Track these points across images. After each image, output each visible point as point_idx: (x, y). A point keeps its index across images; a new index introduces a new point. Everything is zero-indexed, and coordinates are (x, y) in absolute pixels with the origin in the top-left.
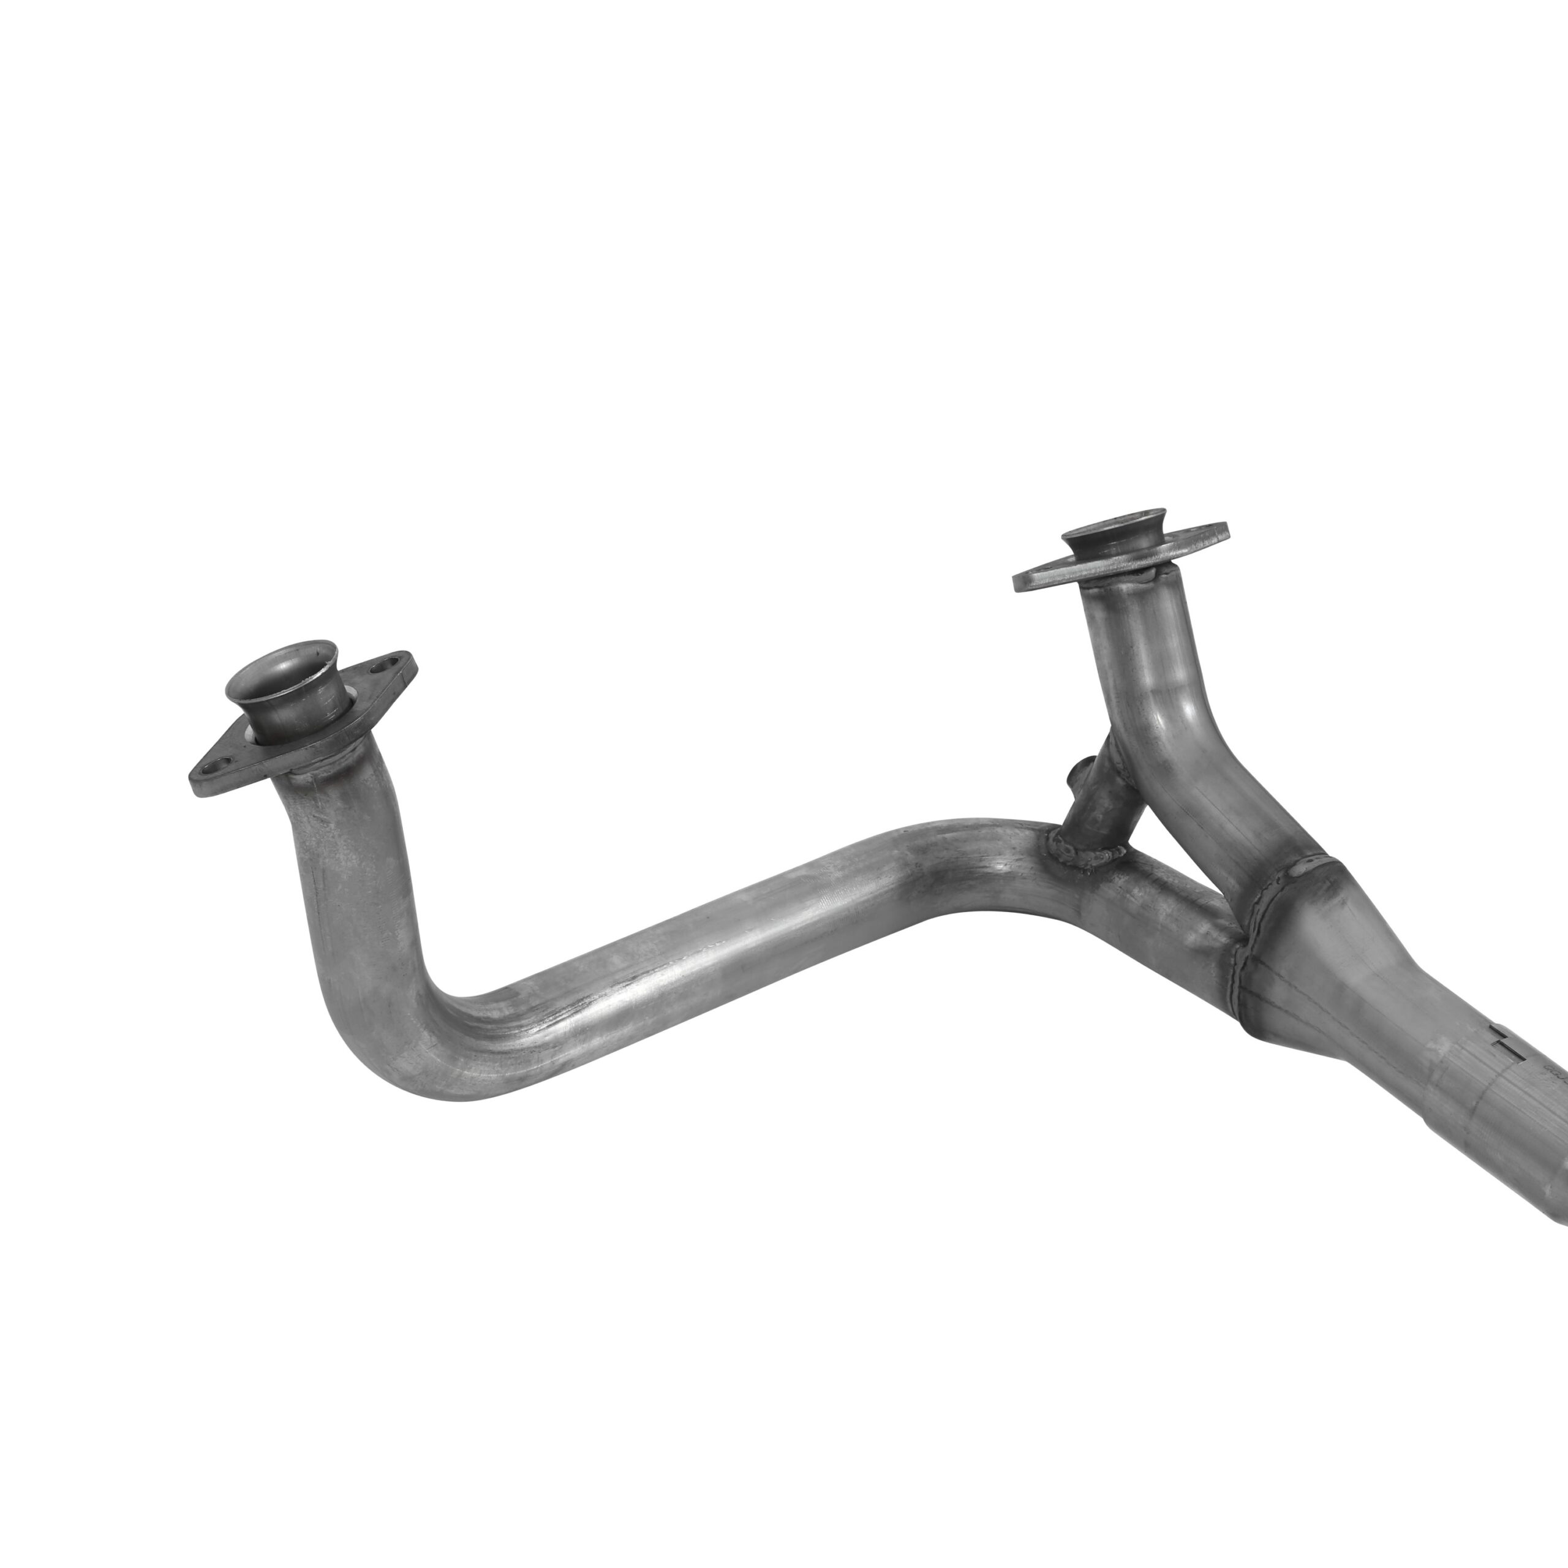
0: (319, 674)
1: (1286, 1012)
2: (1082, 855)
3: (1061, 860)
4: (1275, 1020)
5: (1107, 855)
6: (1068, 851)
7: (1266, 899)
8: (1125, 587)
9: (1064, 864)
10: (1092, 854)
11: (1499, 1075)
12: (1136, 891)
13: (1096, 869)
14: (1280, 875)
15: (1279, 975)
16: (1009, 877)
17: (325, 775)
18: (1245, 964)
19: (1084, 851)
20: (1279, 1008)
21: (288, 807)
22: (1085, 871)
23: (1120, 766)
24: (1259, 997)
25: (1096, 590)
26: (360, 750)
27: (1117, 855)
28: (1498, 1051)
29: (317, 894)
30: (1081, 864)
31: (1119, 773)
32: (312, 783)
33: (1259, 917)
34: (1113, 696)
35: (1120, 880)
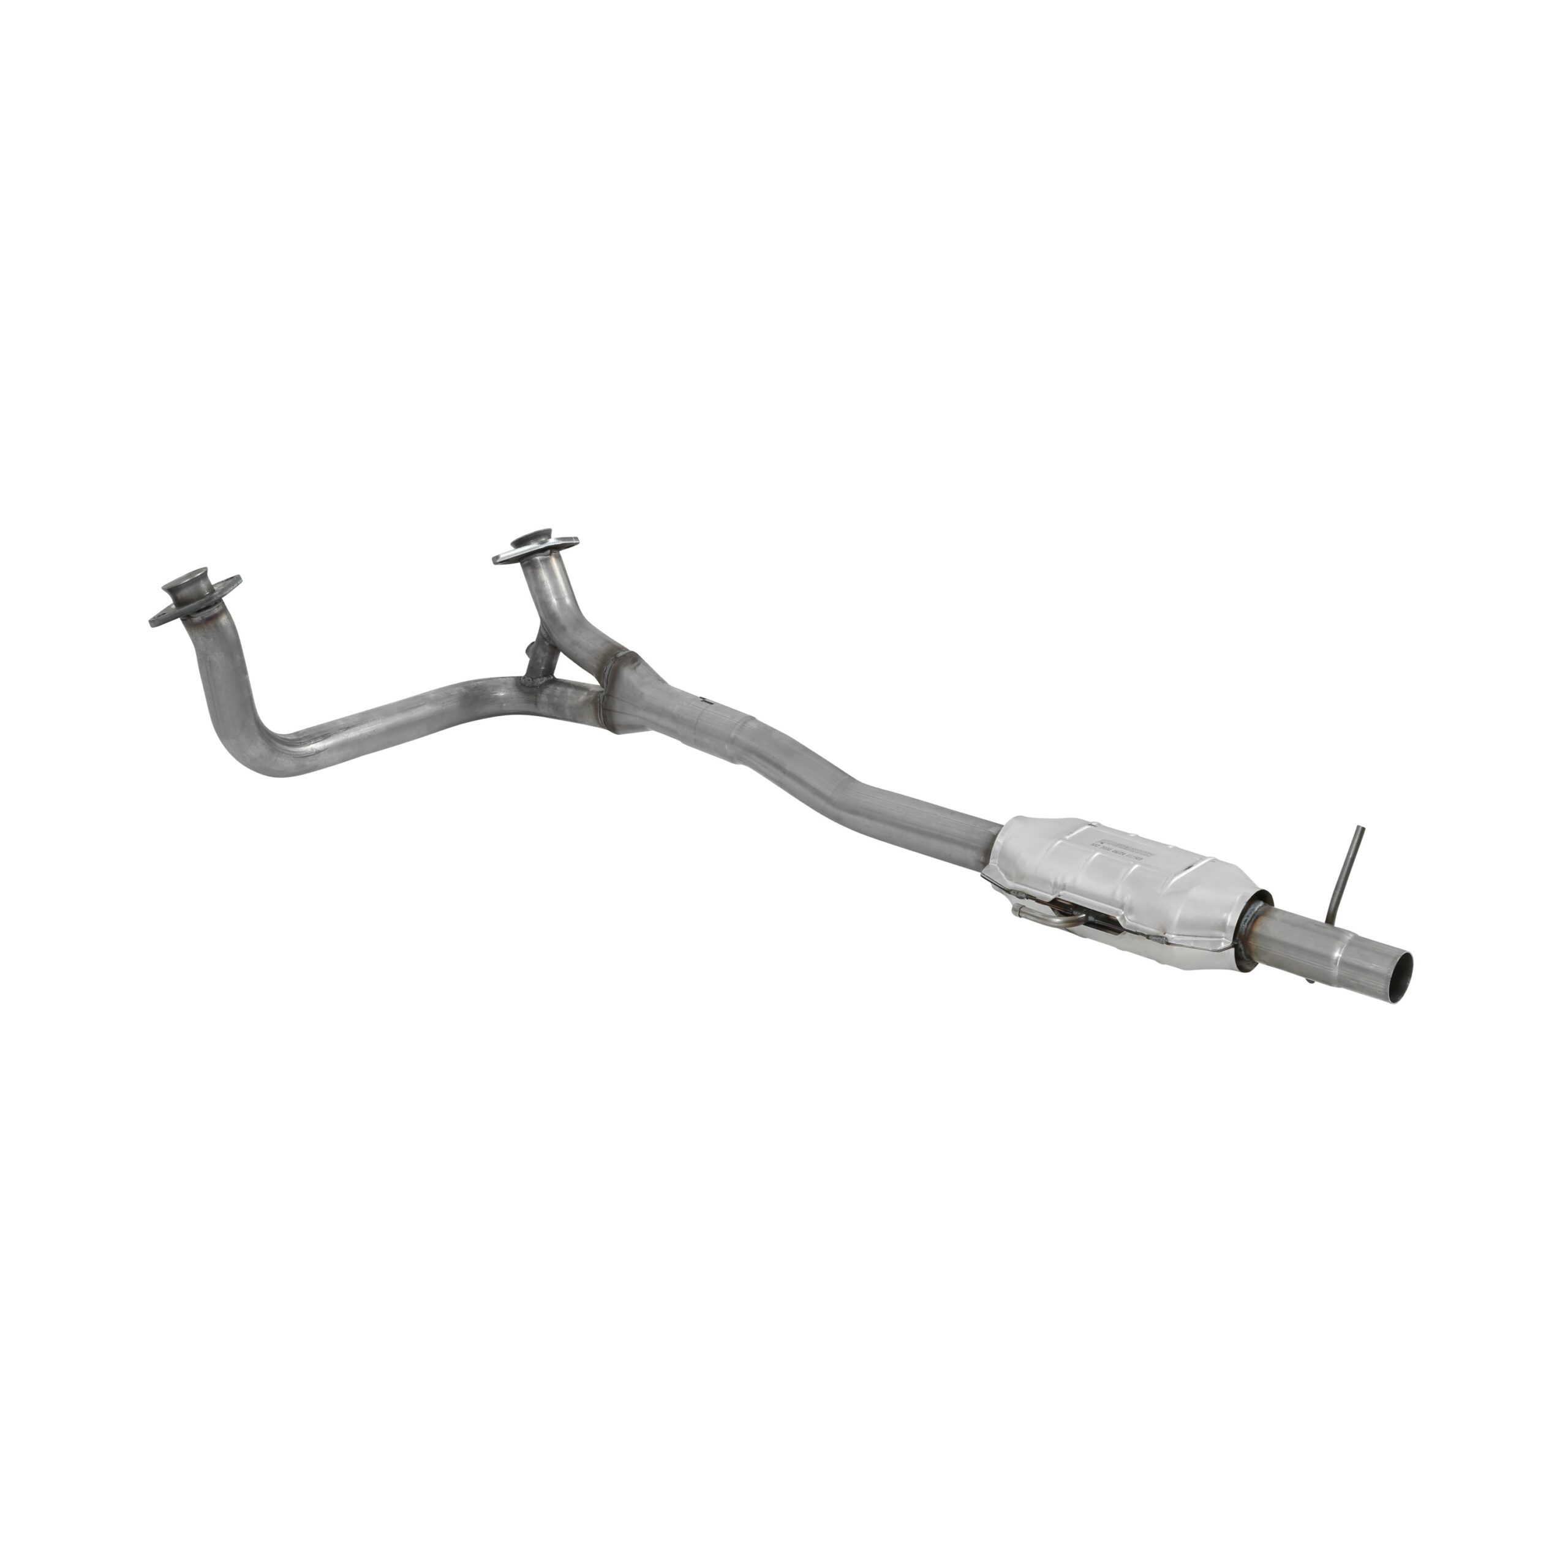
0: (199, 574)
1: (622, 713)
2: (535, 680)
3: (527, 685)
4: (619, 719)
5: (545, 679)
6: (529, 680)
7: (608, 669)
8: (538, 558)
9: (528, 687)
10: (539, 679)
11: (704, 710)
12: (558, 688)
13: (541, 686)
14: (613, 658)
15: (617, 698)
16: (505, 698)
17: (207, 617)
18: (604, 699)
19: (535, 678)
20: (619, 712)
21: (191, 635)
22: (537, 687)
23: (546, 636)
24: (611, 711)
25: (527, 562)
26: (221, 608)
27: (549, 678)
28: (704, 703)
29: (208, 674)
30: (535, 684)
31: (545, 639)
32: (201, 621)
33: (606, 677)
34: (539, 605)
35: (551, 687)
